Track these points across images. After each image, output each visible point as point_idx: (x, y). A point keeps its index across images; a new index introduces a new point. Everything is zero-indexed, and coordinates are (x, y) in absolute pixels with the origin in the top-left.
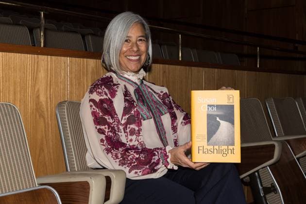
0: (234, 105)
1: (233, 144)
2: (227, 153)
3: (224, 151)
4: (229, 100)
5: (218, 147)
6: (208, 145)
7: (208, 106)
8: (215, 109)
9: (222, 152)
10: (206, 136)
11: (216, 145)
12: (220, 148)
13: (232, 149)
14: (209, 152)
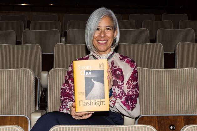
0: (103, 70)
1: (104, 98)
2: (99, 104)
3: (98, 103)
4: (100, 66)
5: (93, 100)
6: (86, 99)
7: (85, 71)
8: (90, 73)
9: (96, 104)
10: (85, 93)
11: (92, 99)
12: (95, 101)
13: (103, 101)
14: (87, 104)
